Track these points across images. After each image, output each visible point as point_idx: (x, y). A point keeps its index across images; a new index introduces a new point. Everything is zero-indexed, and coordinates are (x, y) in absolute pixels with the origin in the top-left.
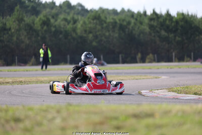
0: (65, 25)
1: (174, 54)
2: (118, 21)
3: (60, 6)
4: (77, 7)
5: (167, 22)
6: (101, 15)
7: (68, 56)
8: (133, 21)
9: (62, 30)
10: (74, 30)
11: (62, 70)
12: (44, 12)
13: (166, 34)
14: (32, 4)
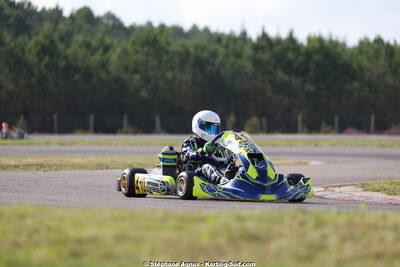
0: (85, 57)
1: (300, 118)
2: (192, 50)
3: (72, 17)
4: (105, 21)
5: (290, 55)
6: (159, 37)
7: (92, 118)
8: (221, 51)
9: (80, 64)
10: (104, 65)
11: (97, 144)
13: (286, 78)
14: (16, 12)
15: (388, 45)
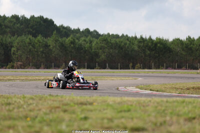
0: (84, 44)
1: (153, 64)
4: (94, 33)
5: (150, 44)
7: (86, 64)
8: (128, 42)
9: (83, 47)
10: (91, 47)
12: (72, 36)
14: (65, 30)
15: (182, 40)
